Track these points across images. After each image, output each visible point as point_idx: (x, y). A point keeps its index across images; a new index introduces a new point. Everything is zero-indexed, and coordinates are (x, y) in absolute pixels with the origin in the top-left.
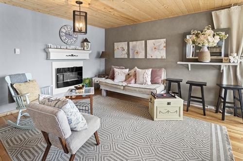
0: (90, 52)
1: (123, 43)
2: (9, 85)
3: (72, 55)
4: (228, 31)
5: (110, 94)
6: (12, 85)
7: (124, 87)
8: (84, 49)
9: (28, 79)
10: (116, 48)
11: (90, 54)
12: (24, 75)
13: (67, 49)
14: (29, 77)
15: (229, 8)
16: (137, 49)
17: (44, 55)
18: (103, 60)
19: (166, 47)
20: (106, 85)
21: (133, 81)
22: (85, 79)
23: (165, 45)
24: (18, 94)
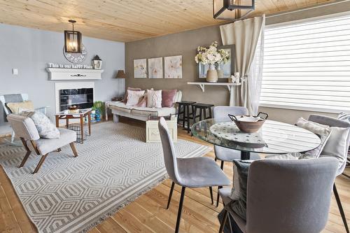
0: (102, 71)
1: (142, 60)
2: (4, 104)
3: (79, 75)
4: (233, 47)
5: (123, 120)
6: (6, 104)
7: (131, 110)
8: (94, 68)
9: (24, 99)
10: (135, 65)
11: (102, 74)
12: (20, 95)
13: (71, 68)
14: (25, 97)
15: (233, 22)
16: (156, 67)
17: (45, 75)
18: (123, 80)
19: (182, 65)
20: (116, 108)
21: (144, 104)
22: (96, 103)
23: (181, 62)
24: (11, 112)
